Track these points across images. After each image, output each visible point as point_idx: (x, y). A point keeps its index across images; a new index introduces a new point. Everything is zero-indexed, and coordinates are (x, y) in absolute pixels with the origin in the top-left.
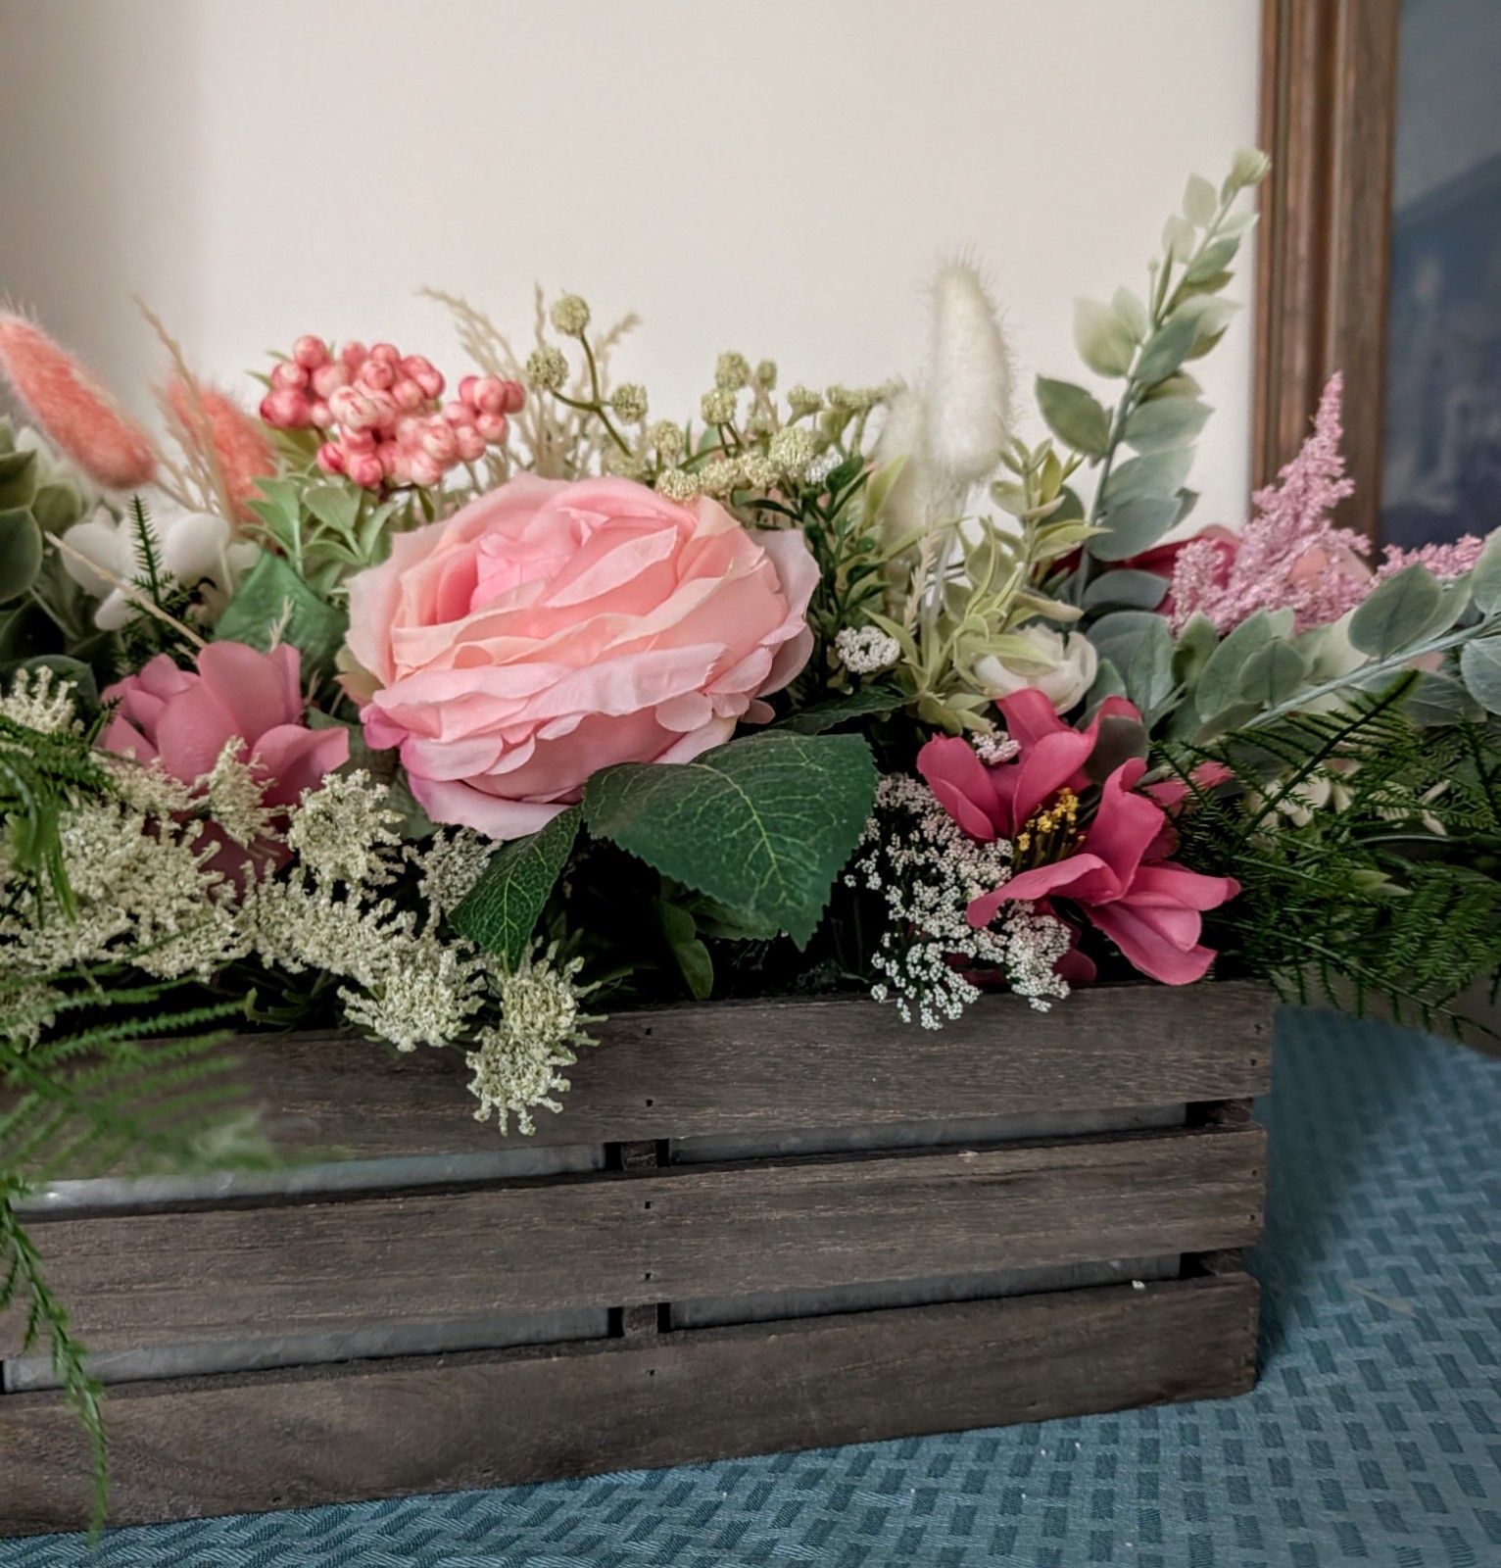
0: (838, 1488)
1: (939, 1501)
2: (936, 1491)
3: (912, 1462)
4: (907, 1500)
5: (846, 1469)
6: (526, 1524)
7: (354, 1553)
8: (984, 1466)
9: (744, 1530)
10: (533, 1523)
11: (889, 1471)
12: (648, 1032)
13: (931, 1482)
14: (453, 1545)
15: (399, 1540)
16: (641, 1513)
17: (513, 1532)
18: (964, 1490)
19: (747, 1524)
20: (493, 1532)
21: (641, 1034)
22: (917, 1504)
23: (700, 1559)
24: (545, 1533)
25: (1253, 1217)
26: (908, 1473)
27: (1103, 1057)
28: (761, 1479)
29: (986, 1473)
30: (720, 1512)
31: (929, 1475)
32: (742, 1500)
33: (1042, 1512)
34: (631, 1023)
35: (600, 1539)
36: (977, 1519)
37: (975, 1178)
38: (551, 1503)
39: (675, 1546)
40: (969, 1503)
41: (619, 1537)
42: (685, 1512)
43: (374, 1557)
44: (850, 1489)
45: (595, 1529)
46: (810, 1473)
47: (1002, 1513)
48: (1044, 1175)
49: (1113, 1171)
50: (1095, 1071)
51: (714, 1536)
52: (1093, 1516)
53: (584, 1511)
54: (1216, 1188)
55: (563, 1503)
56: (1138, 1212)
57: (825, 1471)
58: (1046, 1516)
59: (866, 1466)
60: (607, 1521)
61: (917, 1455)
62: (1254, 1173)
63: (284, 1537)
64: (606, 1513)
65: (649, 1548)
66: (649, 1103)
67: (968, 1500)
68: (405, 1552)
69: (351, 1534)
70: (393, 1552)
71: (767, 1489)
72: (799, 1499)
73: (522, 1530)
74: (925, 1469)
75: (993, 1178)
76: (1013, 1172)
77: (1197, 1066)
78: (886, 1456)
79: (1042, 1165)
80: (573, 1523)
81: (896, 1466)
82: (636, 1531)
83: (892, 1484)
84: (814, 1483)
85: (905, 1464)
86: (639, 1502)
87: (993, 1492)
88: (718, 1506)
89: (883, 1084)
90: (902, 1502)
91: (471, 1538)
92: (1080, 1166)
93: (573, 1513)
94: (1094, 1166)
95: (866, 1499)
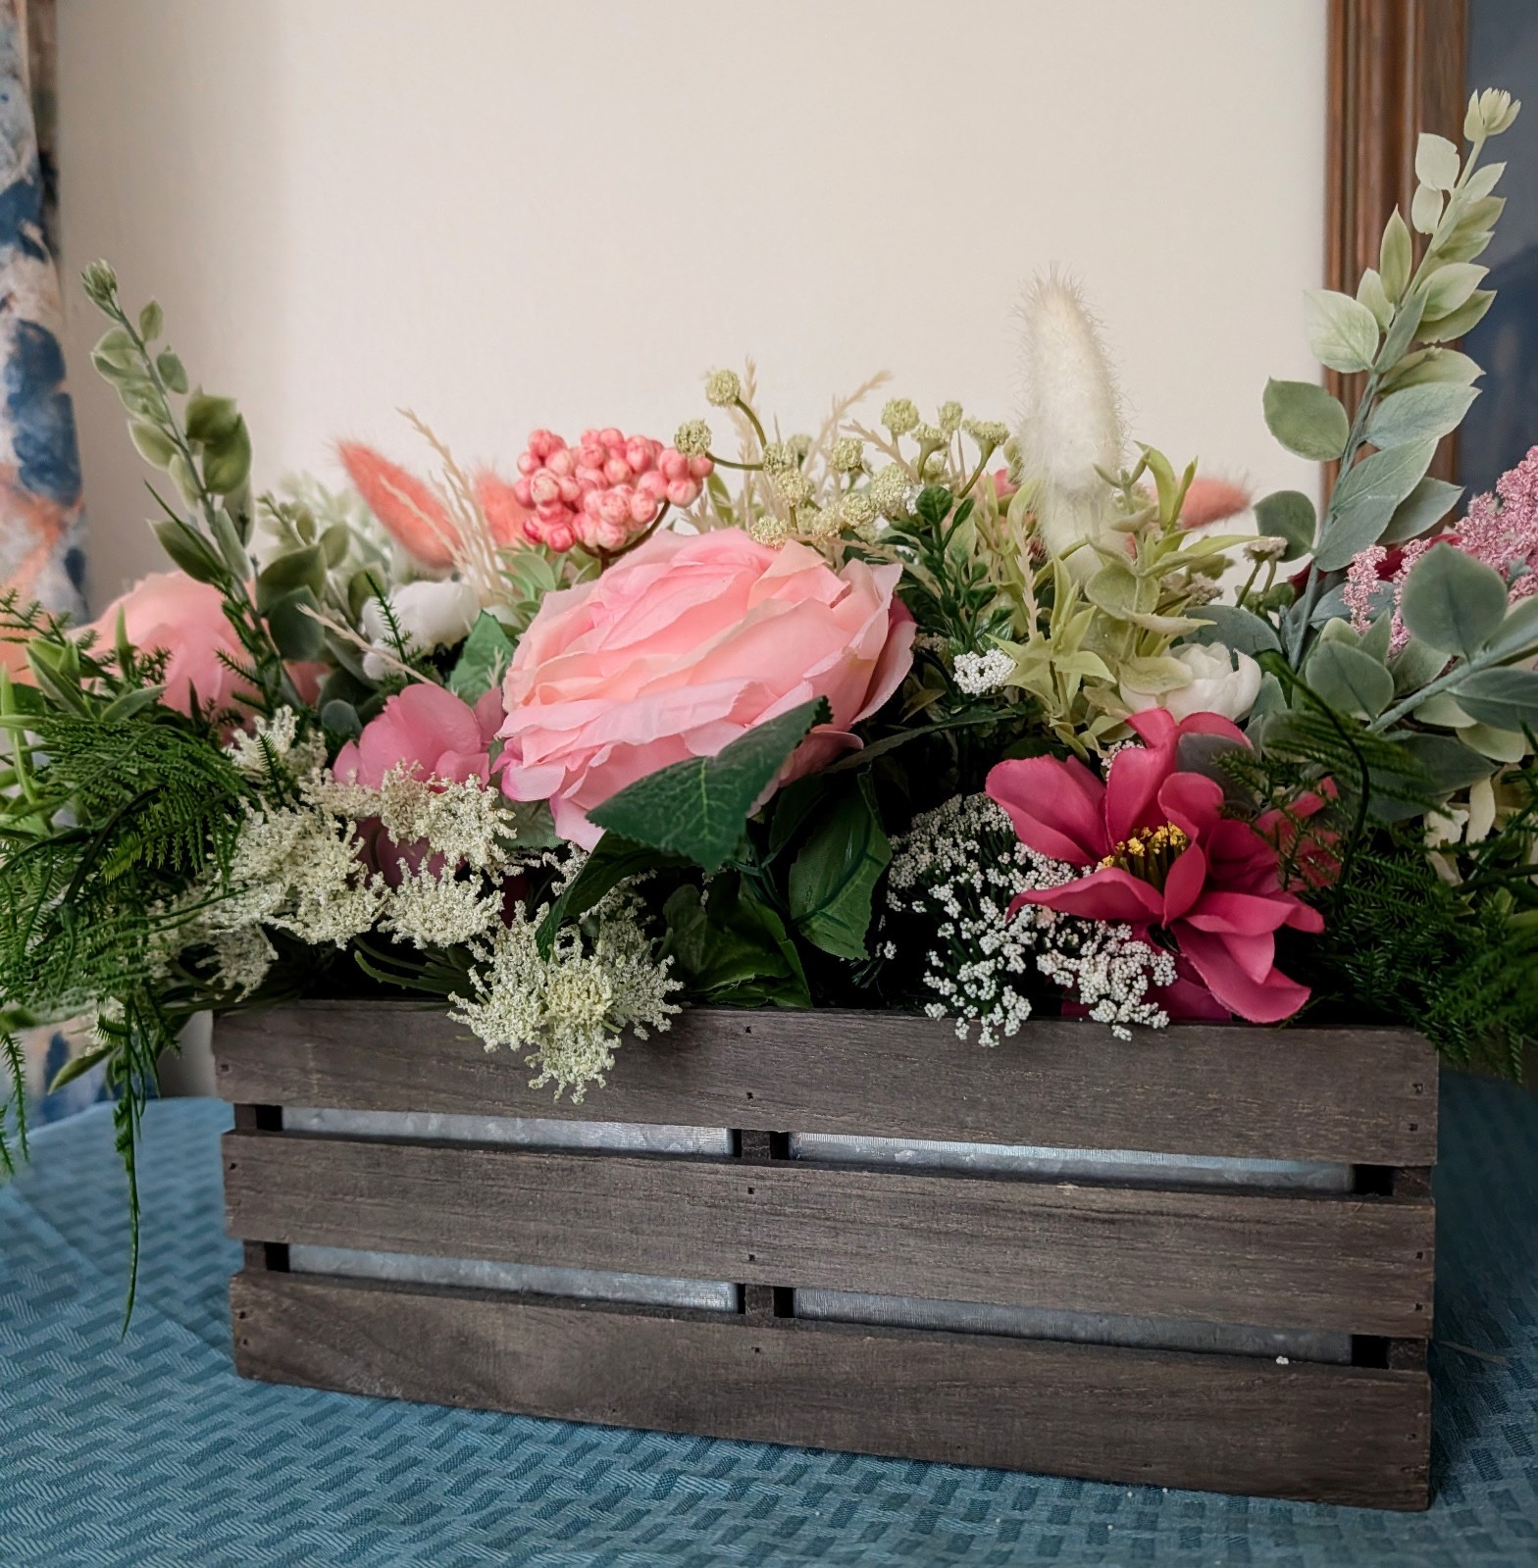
0: (923, 1512)
1: (1025, 1529)
2: (1022, 1522)
3: (997, 1493)
4: (993, 1528)
5: (930, 1497)
6: (615, 1528)
7: (449, 1543)
8: (1069, 1503)
9: (832, 1544)
10: (623, 1527)
11: (973, 1502)
12: (748, 1030)
13: (1017, 1514)
14: (544, 1542)
15: (492, 1535)
16: (726, 1521)
17: (603, 1534)
18: (1050, 1521)
19: (833, 1539)
20: (582, 1533)
21: (742, 1032)
22: (1003, 1532)
23: (788, 1562)
24: (634, 1536)
25: (1419, 1307)
26: (993, 1504)
27: (1220, 1101)
28: (845, 1497)
29: (1072, 1509)
30: (806, 1527)
31: (1014, 1508)
32: (827, 1517)
33: (1130, 1542)
34: (733, 1020)
35: (690, 1543)
36: (1064, 1547)
37: (1075, 1212)
38: (638, 1511)
39: (764, 1550)
40: (1055, 1533)
41: (709, 1541)
42: (772, 1524)
43: (469, 1548)
44: (935, 1515)
45: (683, 1534)
46: (895, 1496)
47: (1088, 1542)
48: (1152, 1219)
49: (1237, 1226)
50: (1209, 1115)
51: (802, 1545)
52: (1182, 1546)
53: (671, 1519)
54: (1367, 1265)
55: (649, 1511)
56: (1268, 1277)
57: (909, 1496)
58: (1133, 1546)
59: (950, 1496)
60: (696, 1526)
61: (1002, 1487)
62: (1420, 1255)
63: (379, 1523)
64: (694, 1519)
65: (737, 1551)
66: (750, 1095)
67: (1054, 1530)
68: (499, 1545)
69: (445, 1525)
70: (487, 1545)
71: (852, 1507)
72: (885, 1520)
73: (611, 1534)
74: (1010, 1502)
75: (1094, 1214)
76: (1117, 1212)
77: (1338, 1123)
78: (971, 1485)
79: (1151, 1209)
80: (661, 1529)
81: (980, 1497)
82: (724, 1536)
83: (977, 1513)
84: (900, 1506)
85: (990, 1495)
86: (725, 1512)
87: (1080, 1524)
88: (803, 1521)
89: (974, 1104)
90: (987, 1530)
91: (563, 1536)
92: (1196, 1216)
93: (659, 1520)
94: (1211, 1218)
95: (951, 1524)
